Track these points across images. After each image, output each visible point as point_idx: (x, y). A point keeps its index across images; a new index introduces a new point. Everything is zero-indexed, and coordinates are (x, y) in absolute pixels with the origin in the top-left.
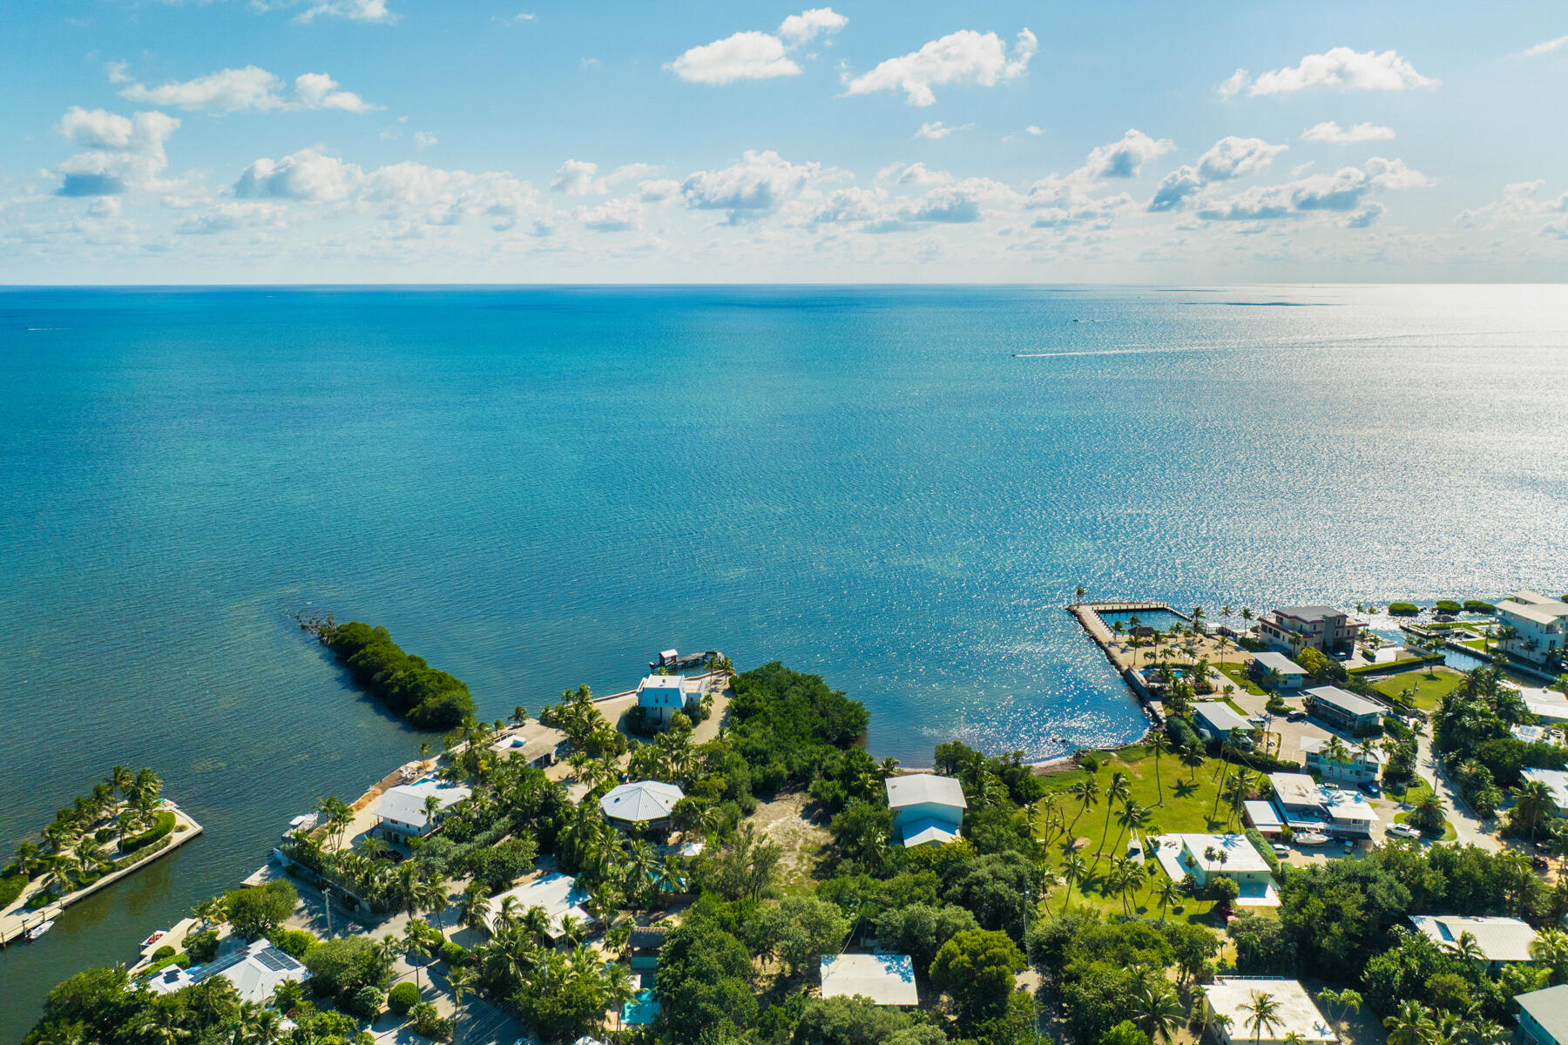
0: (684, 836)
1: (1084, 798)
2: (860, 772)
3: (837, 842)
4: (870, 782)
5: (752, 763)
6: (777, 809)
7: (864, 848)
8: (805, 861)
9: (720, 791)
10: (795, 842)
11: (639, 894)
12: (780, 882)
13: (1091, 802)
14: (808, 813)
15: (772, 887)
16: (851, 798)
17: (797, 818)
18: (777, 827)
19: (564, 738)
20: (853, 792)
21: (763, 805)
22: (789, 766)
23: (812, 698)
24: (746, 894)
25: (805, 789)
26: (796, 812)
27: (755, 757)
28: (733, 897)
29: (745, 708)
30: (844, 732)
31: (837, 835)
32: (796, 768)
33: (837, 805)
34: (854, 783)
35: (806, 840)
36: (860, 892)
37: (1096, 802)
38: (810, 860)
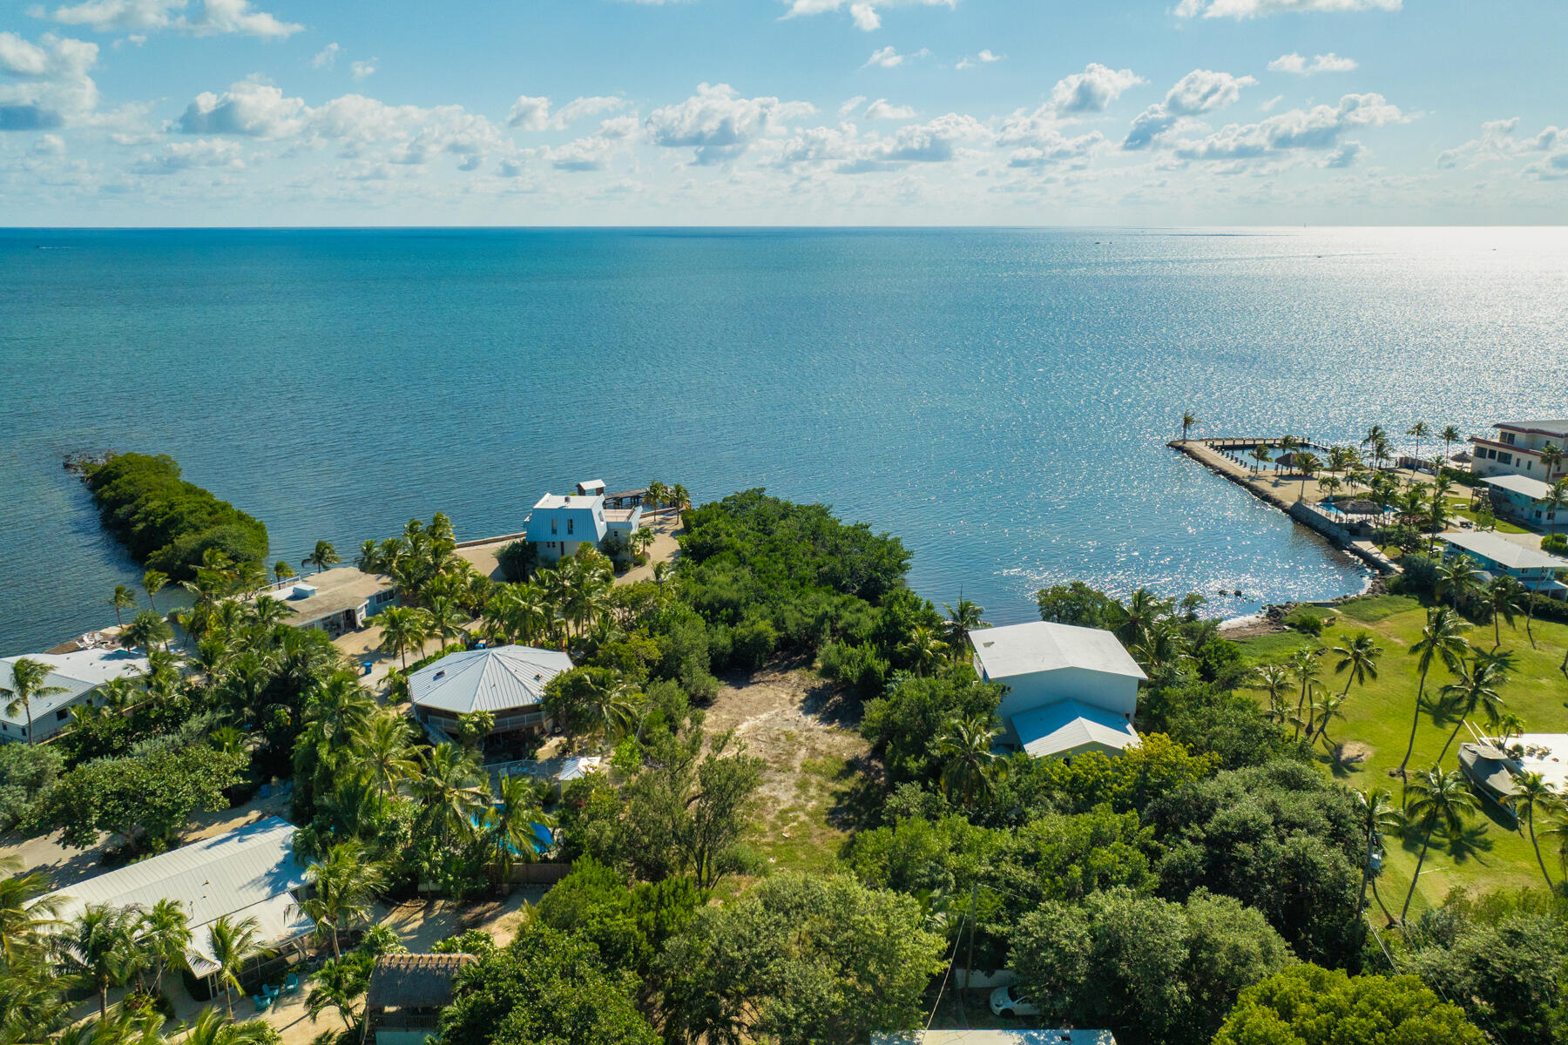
0: (571, 743)
1: (1351, 666)
2: (910, 628)
3: (878, 752)
4: (933, 643)
5: (712, 620)
6: (757, 697)
7: (942, 762)
8: (813, 791)
9: (649, 663)
10: (791, 755)
11: (434, 865)
12: (763, 834)
13: (1367, 676)
14: (814, 702)
15: (742, 847)
16: (898, 673)
17: (793, 713)
18: (756, 728)
19: (389, 587)
20: (899, 662)
21: (730, 691)
22: (779, 624)
23: (815, 535)
24: (684, 861)
25: (808, 664)
26: (791, 702)
27: (717, 611)
28: (656, 871)
29: (703, 546)
30: (871, 579)
31: (875, 740)
32: (792, 627)
33: (871, 685)
34: (900, 647)
35: (814, 751)
36: (952, 860)
37: (1374, 675)
38: (822, 788)
